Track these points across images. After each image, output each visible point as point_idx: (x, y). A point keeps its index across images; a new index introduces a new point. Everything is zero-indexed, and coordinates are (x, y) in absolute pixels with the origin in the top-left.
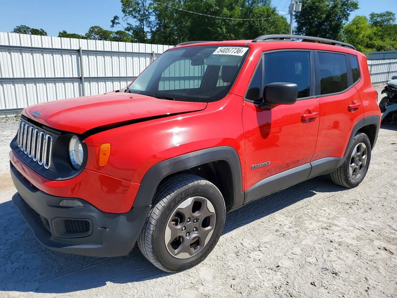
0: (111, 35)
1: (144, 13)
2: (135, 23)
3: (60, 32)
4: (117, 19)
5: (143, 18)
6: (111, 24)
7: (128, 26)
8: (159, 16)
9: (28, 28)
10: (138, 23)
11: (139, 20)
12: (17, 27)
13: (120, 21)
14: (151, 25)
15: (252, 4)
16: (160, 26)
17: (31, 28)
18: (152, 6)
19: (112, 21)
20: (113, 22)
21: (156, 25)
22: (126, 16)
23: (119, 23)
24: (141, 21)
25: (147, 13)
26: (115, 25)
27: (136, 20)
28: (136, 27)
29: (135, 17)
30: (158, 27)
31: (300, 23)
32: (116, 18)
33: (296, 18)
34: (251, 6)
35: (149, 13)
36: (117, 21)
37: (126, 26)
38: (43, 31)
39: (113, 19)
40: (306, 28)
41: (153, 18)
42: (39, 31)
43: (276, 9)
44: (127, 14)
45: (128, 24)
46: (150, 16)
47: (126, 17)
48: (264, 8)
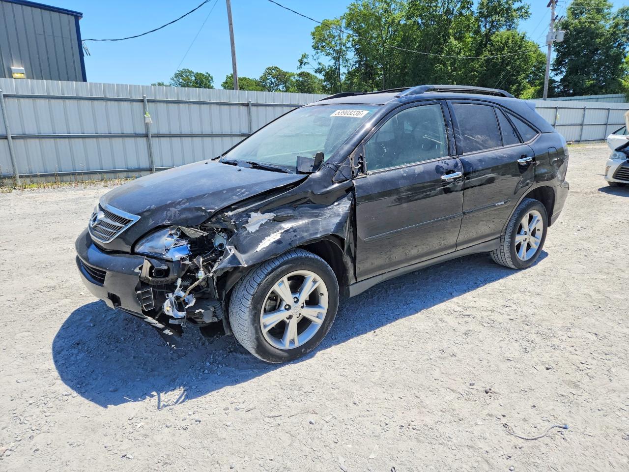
0: (292, 78)
1: (341, 49)
2: (328, 62)
3: (227, 76)
4: (306, 58)
5: (339, 55)
6: (299, 64)
7: (320, 66)
8: (358, 52)
9: (191, 72)
10: (332, 63)
11: (334, 58)
12: (178, 71)
13: (310, 60)
14: (349, 65)
15: (490, 30)
16: (360, 65)
17: (195, 72)
18: (351, 39)
19: (299, 61)
20: (301, 62)
21: (354, 64)
22: (317, 53)
23: (308, 63)
24: (337, 59)
25: (344, 48)
26: (303, 66)
27: (329, 57)
28: (330, 68)
29: (328, 54)
30: (357, 66)
31: (562, 52)
32: (305, 56)
33: (555, 46)
34: (489, 31)
35: (346, 47)
36: (305, 60)
37: (317, 66)
38: (209, 75)
39: (300, 58)
40: (569, 60)
41: (351, 55)
42: (203, 75)
43: (526, 35)
44: (319, 51)
45: (320, 64)
46: (348, 52)
47: (317, 55)
48: (509, 33)
